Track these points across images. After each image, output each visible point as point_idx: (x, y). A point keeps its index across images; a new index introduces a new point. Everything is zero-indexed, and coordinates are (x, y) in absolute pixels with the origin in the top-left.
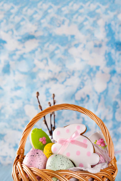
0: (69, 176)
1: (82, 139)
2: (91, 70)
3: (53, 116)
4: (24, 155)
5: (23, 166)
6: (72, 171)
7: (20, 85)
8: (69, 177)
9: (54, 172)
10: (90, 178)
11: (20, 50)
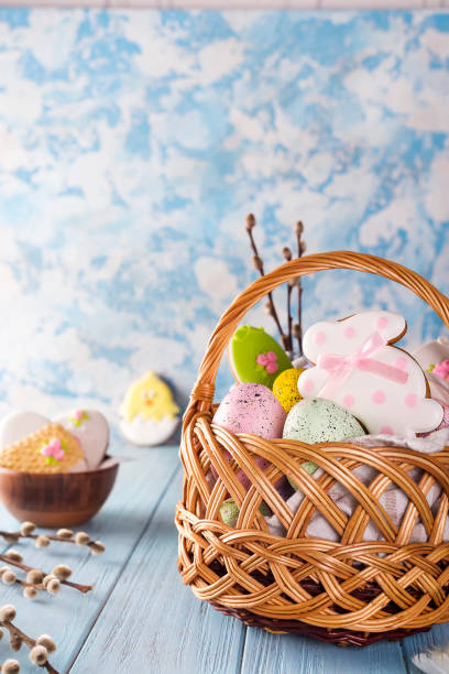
0: (351, 460)
1: (392, 357)
2: (416, 146)
3: (295, 290)
4: (215, 402)
5: (215, 431)
6: (363, 446)
7: (183, 191)
8: (352, 463)
9: (307, 446)
10: (412, 467)
11: (184, 76)
